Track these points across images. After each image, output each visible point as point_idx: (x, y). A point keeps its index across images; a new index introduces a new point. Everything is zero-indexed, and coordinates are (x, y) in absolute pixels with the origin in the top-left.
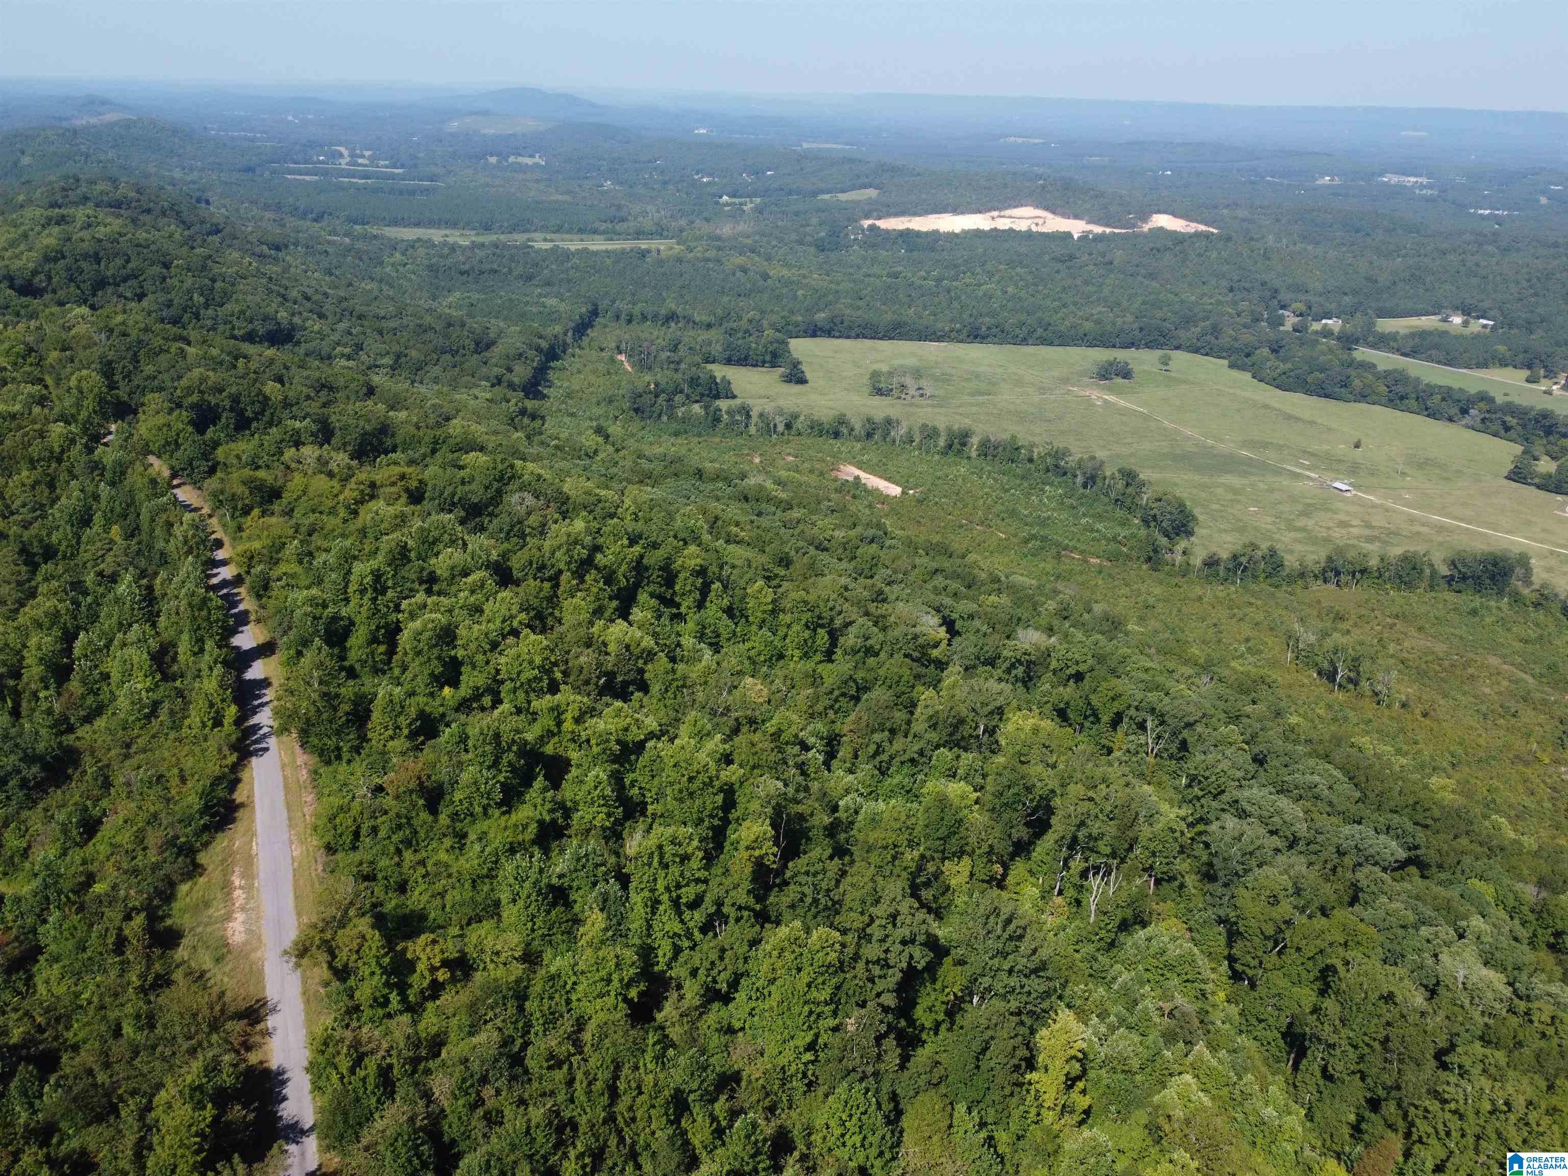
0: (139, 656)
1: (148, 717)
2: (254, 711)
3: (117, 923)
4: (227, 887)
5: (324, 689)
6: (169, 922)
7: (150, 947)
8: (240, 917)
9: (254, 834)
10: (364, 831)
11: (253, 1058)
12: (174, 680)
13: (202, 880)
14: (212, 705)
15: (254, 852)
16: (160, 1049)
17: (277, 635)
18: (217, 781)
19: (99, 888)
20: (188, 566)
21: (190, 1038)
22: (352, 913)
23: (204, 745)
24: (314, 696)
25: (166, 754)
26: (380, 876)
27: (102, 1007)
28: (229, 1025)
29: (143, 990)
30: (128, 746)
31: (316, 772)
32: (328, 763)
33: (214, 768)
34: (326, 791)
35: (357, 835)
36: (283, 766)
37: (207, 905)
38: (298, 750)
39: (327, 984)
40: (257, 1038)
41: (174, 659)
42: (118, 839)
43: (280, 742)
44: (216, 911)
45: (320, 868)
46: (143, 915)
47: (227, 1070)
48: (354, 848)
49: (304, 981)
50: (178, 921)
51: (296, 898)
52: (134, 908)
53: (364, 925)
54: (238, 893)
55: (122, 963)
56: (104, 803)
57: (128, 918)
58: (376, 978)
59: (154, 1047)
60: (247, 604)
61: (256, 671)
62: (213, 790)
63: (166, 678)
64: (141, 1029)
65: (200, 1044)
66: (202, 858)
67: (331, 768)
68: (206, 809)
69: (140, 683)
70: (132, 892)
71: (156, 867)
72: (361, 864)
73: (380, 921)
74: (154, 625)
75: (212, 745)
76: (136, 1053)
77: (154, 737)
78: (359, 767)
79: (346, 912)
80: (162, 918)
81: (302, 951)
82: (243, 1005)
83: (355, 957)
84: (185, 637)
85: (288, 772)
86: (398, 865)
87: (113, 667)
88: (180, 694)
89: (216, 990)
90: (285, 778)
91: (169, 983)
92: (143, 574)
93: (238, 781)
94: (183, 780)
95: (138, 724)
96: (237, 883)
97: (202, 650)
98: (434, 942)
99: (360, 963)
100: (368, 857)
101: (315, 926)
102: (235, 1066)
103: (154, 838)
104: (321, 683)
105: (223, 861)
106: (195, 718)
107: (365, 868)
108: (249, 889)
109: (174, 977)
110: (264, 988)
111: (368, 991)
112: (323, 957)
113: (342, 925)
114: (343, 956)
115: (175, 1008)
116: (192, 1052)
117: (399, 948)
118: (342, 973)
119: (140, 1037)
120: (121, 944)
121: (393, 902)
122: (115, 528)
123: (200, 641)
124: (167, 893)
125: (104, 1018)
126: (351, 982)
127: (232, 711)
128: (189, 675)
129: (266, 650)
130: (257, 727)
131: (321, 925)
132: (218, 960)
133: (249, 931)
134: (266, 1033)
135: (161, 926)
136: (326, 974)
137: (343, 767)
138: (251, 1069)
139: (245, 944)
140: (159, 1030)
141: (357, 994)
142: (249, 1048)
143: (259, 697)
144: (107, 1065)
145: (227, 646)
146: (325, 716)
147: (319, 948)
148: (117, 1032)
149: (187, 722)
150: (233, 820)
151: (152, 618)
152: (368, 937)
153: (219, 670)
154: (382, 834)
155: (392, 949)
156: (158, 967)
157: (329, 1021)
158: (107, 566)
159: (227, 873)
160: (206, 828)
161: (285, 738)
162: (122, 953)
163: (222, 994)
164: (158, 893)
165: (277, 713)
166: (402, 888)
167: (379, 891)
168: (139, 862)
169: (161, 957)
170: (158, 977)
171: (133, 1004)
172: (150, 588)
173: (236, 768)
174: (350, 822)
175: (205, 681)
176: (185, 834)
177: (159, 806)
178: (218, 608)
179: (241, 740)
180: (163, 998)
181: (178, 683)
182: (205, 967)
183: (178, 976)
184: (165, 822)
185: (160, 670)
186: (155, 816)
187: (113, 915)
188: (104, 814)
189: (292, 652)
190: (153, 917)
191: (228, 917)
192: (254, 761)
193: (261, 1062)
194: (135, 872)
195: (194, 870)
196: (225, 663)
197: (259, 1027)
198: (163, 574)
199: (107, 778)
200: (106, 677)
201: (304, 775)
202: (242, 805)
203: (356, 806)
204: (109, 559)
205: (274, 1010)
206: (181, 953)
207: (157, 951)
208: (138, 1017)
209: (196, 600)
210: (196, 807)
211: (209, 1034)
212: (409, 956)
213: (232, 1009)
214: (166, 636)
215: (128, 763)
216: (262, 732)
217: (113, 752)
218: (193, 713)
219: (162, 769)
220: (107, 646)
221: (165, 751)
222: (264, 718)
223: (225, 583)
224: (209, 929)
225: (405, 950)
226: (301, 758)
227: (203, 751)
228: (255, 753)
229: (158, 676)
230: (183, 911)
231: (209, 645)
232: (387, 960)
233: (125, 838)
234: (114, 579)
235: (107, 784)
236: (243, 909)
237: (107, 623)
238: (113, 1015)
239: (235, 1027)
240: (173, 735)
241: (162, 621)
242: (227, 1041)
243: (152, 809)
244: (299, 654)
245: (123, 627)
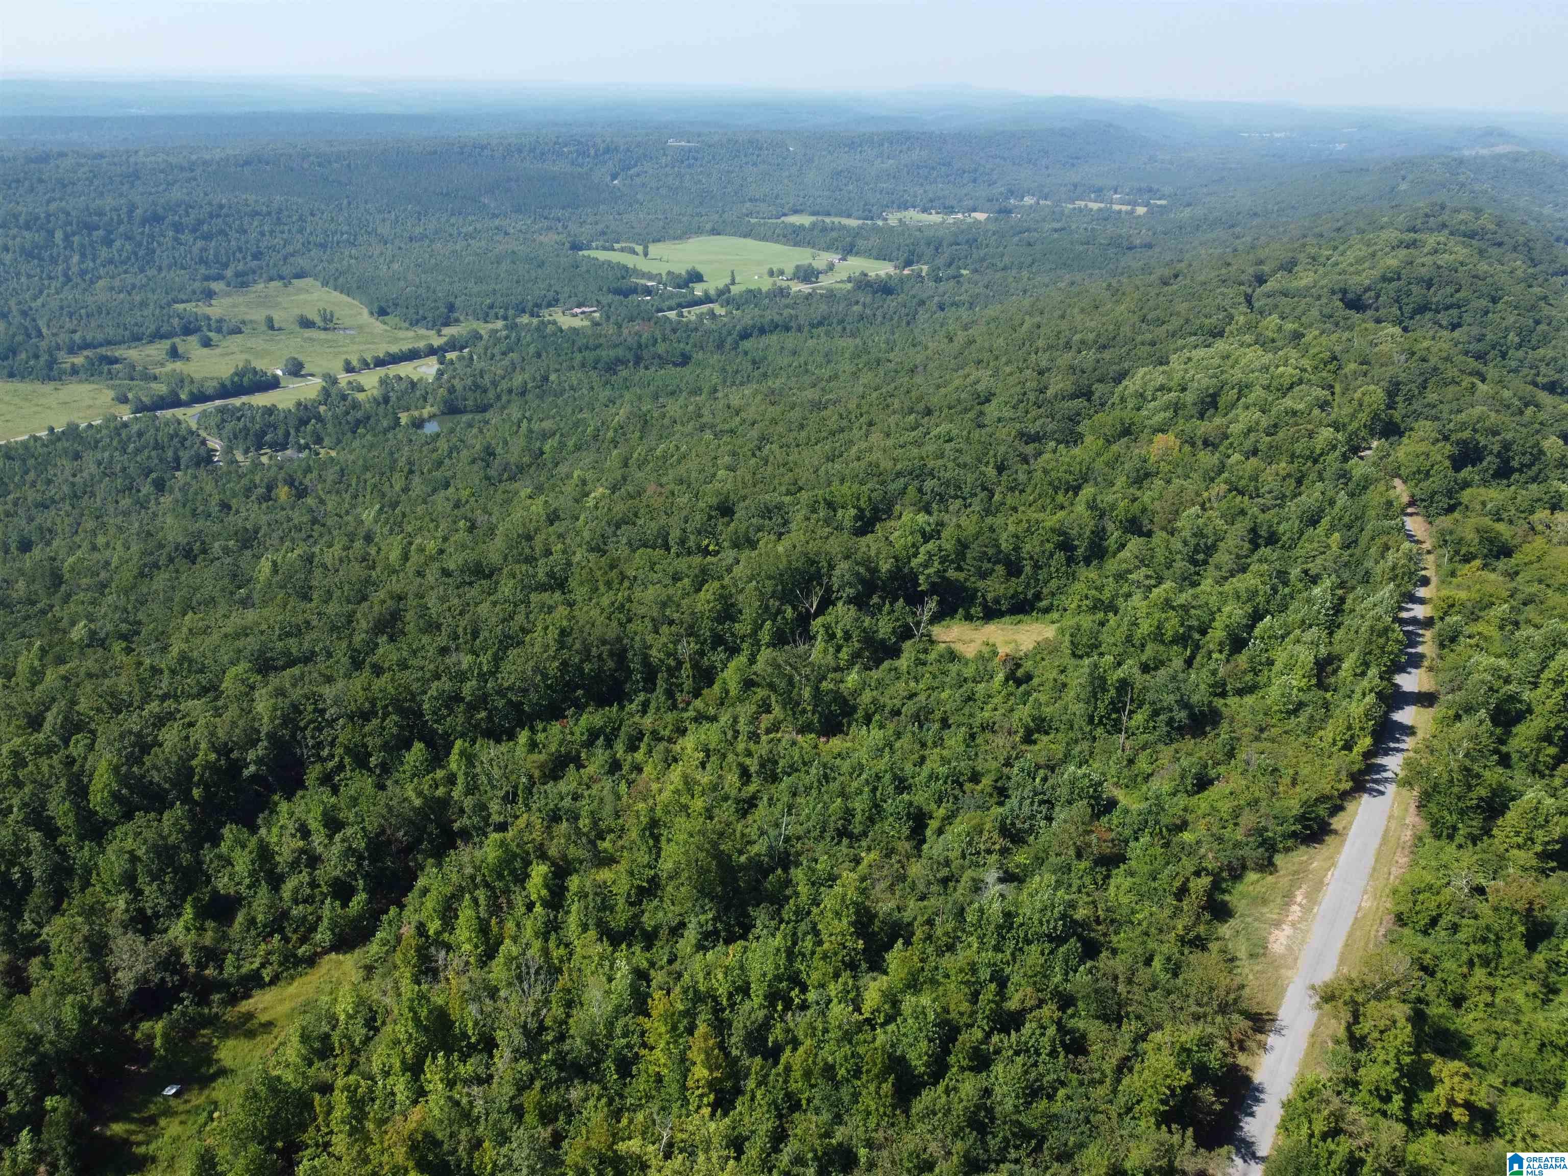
0: (1306, 657)
1: (1289, 713)
2: (1387, 752)
3: (1188, 874)
4: (1288, 898)
5: (1468, 763)
6: (1227, 897)
7: (1203, 908)
8: (1287, 930)
9: (1334, 865)
10: (1443, 922)
11: (1242, 1059)
12: (1327, 690)
13: (1270, 879)
14: (1349, 728)
15: (1326, 881)
16: (1173, 997)
17: (1443, 690)
18: (1323, 798)
19: (1187, 836)
20: (1386, 592)
21: (1199, 1005)
22: (1393, 992)
23: (1327, 761)
24: (1454, 765)
25: (1290, 753)
26: (1439, 975)
27: (1147, 934)
28: (1235, 1017)
29: (1182, 940)
30: (1262, 730)
31: (1420, 839)
32: (1438, 837)
33: (1325, 786)
34: (1423, 863)
35: (1434, 922)
36: (1391, 817)
37: (1265, 902)
38: (1412, 809)
39: (1338, 1042)
40: (1254, 1045)
41: (1335, 672)
42: (1219, 805)
43: (1398, 794)
44: (1270, 913)
45: (1382, 931)
46: (1210, 879)
47: (1216, 1054)
48: (1425, 933)
49: (1318, 1025)
50: (1235, 902)
51: (1346, 945)
52: (1205, 869)
53: (1401, 1011)
54: (1295, 908)
55: (1176, 908)
56: (1222, 769)
57: (1197, 874)
58: (1388, 1069)
59: (1169, 993)
60: (1427, 647)
61: (1406, 716)
62: (1315, 805)
63: (1321, 685)
64: (1167, 970)
65: (1205, 1015)
66: (1279, 859)
67: (1437, 843)
68: (1302, 818)
69: (1296, 680)
70: (1210, 855)
71: (1237, 845)
72: (1425, 952)
73: (1418, 1018)
74: (1331, 634)
75: (1333, 764)
76: (1154, 988)
77: (1286, 732)
78: (1468, 857)
79: (1388, 988)
80: (1224, 891)
81: (1329, 997)
82: (1256, 1009)
83: (1376, 1035)
84: (1353, 656)
85: (1393, 825)
86: (1465, 976)
87: (1281, 657)
88: (1326, 705)
89: (1238, 980)
90: (1387, 831)
91: (1204, 948)
92: (1342, 585)
93: (1341, 808)
94: (1294, 783)
95: (1278, 716)
96: (1299, 899)
97: (1363, 674)
98: (1466, 1076)
99: (1379, 1045)
100: (1435, 949)
101: (1351, 981)
102: (1225, 1055)
103: (1248, 819)
104: (1466, 755)
105: (1295, 873)
106: (1330, 732)
107: (1427, 959)
108: (1307, 910)
109: (1210, 946)
110: (1278, 1008)
111: (1374, 1077)
112: (1346, 1015)
113: (1379, 996)
114: (1364, 1027)
115: (1200, 972)
116: (1197, 1018)
117: (1425, 1056)
118: (1357, 1043)
119: (1163, 977)
120: (1182, 892)
121: (1441, 1010)
122: (1337, 535)
123: (1367, 665)
124: (1237, 872)
125: (1144, 943)
126: (1362, 1056)
127: (1366, 742)
128: (1342, 692)
129: (1426, 699)
130: (1382, 768)
131: (1357, 984)
132: (1251, 956)
133: (1289, 948)
134: (1263, 1046)
135: (1220, 897)
136: (1342, 1033)
137: (1451, 849)
138: (1235, 1068)
139: (1283, 956)
140: (1179, 982)
141: (1362, 1071)
142: (1242, 1049)
143: (1398, 741)
144: (1130, 981)
145: (1389, 680)
146: (1456, 790)
147: (1345, 1003)
148: (1148, 962)
149: (1321, 733)
150: (1321, 841)
151: (1332, 627)
152: (1399, 1025)
153: (1371, 699)
154: (1462, 936)
155: (1417, 1052)
156: (1202, 929)
157: (1324, 1077)
158: (1314, 568)
159: (1295, 884)
160: (1294, 835)
161: (1405, 791)
162: (1180, 900)
163: (1241, 987)
164: (1231, 868)
165: (1408, 764)
166: (1458, 1001)
167: (1431, 989)
168: (1227, 833)
169: (1208, 923)
170: (1198, 937)
171: (1168, 947)
172: (1342, 600)
173: (1345, 795)
174: (1433, 905)
175: (1354, 704)
176: (1274, 830)
177: (1263, 795)
178: (1398, 641)
179: (1361, 772)
180: (1195, 957)
181: (1328, 695)
182: (1238, 954)
183: (1214, 946)
184: (1262, 811)
185: (1319, 676)
186: (1257, 801)
187: (1188, 865)
188: (1218, 778)
189: (1451, 713)
190: (1216, 886)
191: (1278, 924)
192: (1366, 797)
193: (1247, 1069)
194: (1220, 839)
195: (1267, 866)
196: (1380, 695)
197: (1259, 1037)
198: (1360, 591)
199: (1233, 749)
200: (1271, 663)
201: (1407, 836)
202: (1335, 832)
203: (1447, 893)
204: (1319, 561)
205: (1279, 1032)
206: (1225, 930)
207: (1207, 916)
208: (1169, 959)
209: (1380, 626)
210: (1294, 812)
211: (1216, 1013)
212: (1433, 1071)
213: (1244, 1005)
214: (1337, 649)
215: (1254, 744)
216: (1385, 775)
217: (1247, 730)
218: (1330, 728)
219: (1280, 765)
220: (1283, 637)
221: (1291, 748)
222: (1393, 763)
223: (1414, 621)
224: (1256, 924)
225: (1430, 1063)
226: (1412, 818)
227: (1323, 766)
228: (1370, 791)
229: (1314, 681)
230: (1243, 896)
231: (1373, 672)
232: (1407, 1060)
233: (1225, 807)
234: (1315, 580)
235: (1231, 754)
236: (1293, 925)
237: (1293, 616)
238: (1152, 945)
239: (1242, 1024)
240: (1303, 738)
241: (1339, 634)
242: (1227, 1030)
243: (1257, 794)
244: (1458, 717)
245: (1305, 625)
